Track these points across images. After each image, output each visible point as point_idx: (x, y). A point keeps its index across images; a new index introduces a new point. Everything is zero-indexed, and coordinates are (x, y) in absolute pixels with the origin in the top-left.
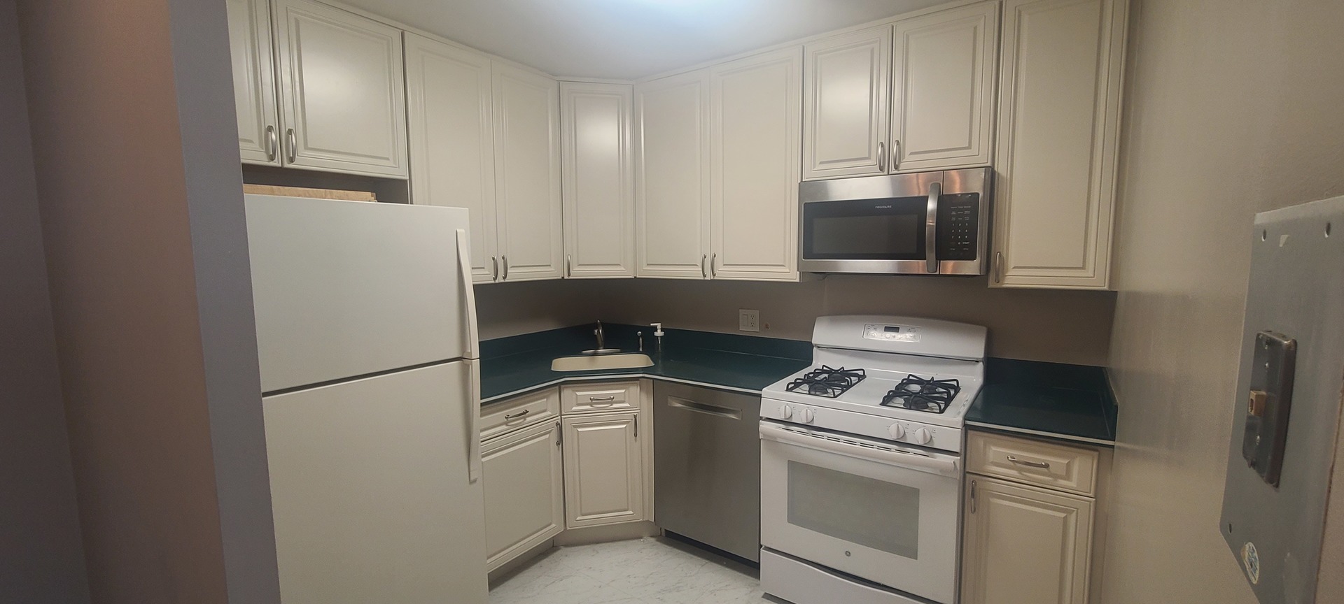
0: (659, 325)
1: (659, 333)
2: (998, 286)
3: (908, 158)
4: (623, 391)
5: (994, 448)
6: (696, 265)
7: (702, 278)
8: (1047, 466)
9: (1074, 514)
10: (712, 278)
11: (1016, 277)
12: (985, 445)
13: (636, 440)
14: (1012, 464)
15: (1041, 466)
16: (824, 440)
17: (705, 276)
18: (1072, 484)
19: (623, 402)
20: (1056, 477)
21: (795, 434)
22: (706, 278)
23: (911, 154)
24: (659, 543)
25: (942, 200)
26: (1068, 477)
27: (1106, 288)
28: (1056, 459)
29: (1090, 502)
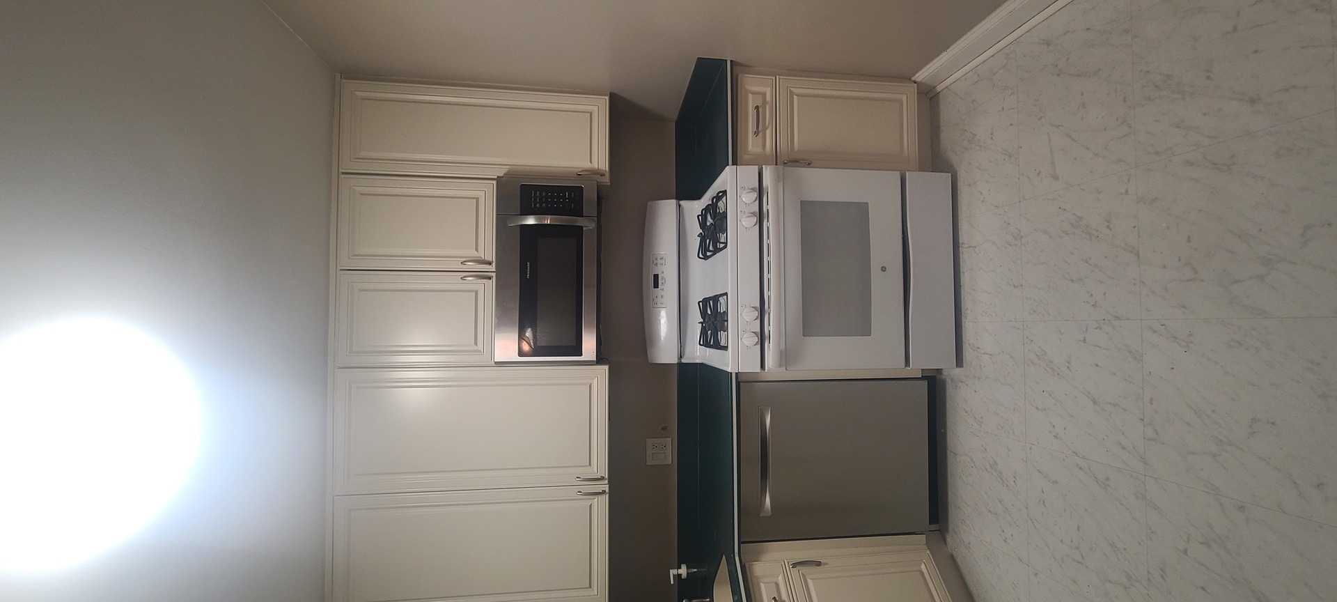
0: (673, 572)
1: (683, 571)
2: (607, 175)
3: (481, 255)
4: (762, 585)
5: (750, 147)
6: (591, 506)
7: (607, 496)
8: (757, 108)
9: (792, 89)
10: (606, 482)
11: (601, 161)
12: (748, 154)
13: (826, 564)
14: (760, 134)
15: (758, 112)
16: (772, 295)
17: (604, 492)
18: (768, 91)
19: (777, 585)
20: (765, 103)
21: (771, 328)
22: (607, 491)
23: (477, 250)
24: (950, 528)
25: (526, 212)
26: (764, 95)
27: (607, 98)
28: (750, 104)
29: (779, 78)
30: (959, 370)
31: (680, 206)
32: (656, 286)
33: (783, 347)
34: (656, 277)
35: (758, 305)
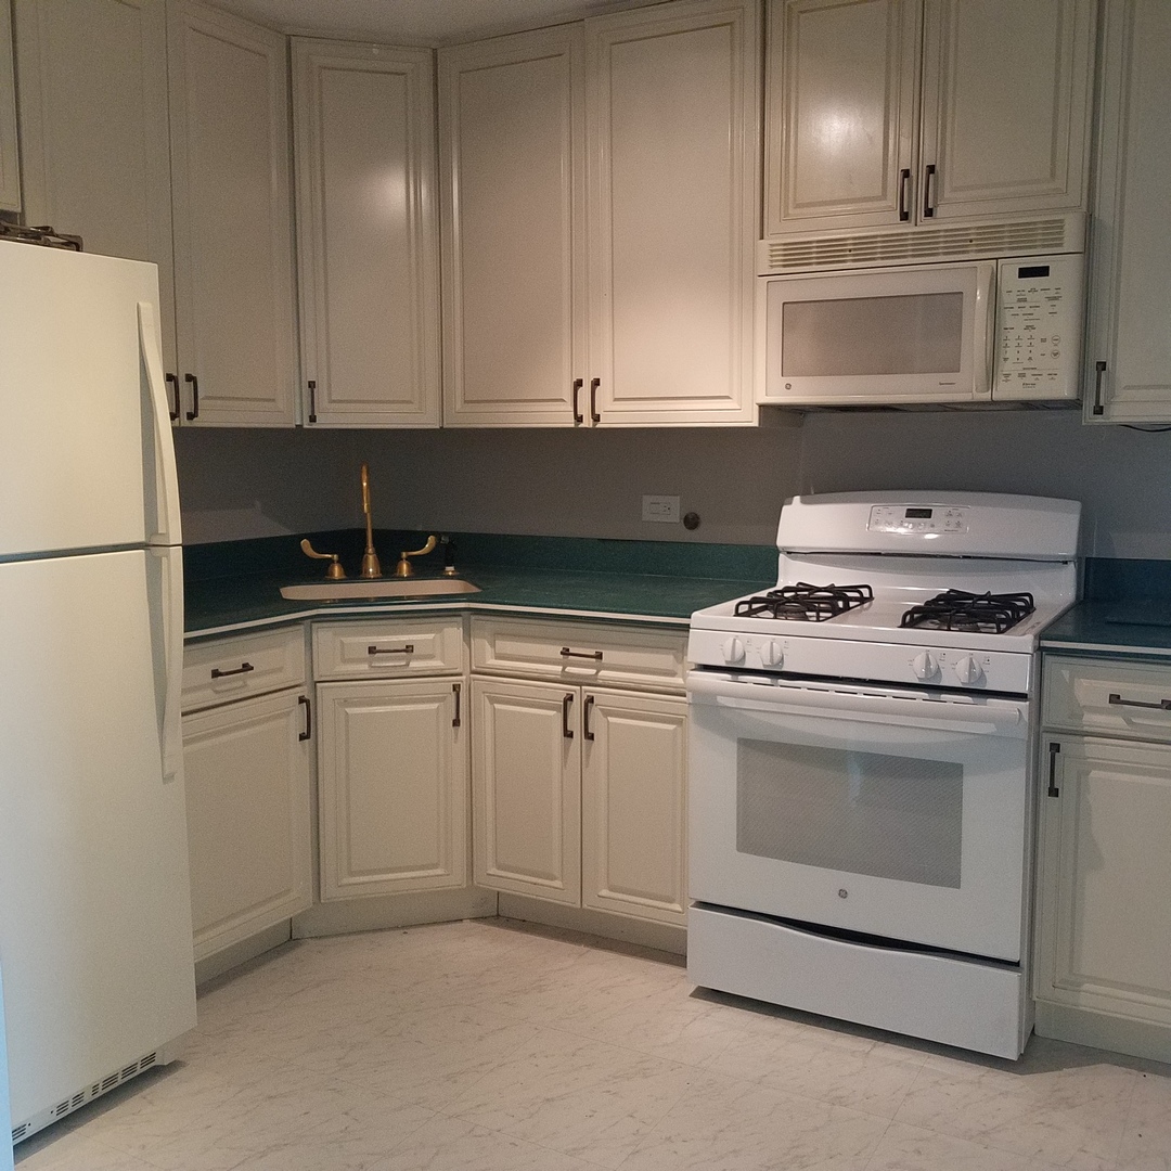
2: (1100, 420)
3: (948, 196)
4: (431, 635)
5: (1087, 683)
6: (563, 400)
7: (573, 425)
16: (802, 692)
17: (579, 419)
19: (431, 657)
21: (750, 686)
22: (581, 425)
23: (955, 190)
30: (692, 989)
31: (1066, 563)
32: (911, 513)
33: (721, 700)
34: (927, 514)
35: (786, 668)
